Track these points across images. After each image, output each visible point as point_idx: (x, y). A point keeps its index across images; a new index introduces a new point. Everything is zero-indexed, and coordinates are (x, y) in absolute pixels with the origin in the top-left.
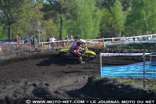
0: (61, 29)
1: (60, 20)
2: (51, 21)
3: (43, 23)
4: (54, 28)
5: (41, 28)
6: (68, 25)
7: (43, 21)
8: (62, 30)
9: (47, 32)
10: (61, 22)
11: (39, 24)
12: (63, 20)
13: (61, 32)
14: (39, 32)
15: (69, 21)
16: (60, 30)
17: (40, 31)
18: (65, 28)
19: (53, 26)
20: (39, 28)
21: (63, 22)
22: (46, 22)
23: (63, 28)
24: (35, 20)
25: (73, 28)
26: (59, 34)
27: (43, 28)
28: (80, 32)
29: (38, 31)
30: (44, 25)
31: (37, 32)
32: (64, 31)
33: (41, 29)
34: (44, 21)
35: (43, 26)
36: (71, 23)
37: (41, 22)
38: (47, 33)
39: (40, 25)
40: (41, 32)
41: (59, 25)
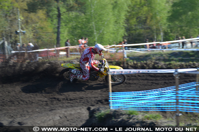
0: (58, 28)
1: (57, 13)
2: (41, 14)
3: (27, 17)
4: (46, 26)
5: (23, 26)
6: (70, 21)
7: (26, 14)
8: (61, 30)
9: (35, 32)
10: (59, 16)
11: (21, 18)
12: (61, 13)
13: (58, 33)
14: (20, 34)
15: (73, 14)
16: (56, 30)
17: (22, 31)
18: (66, 25)
19: (45, 23)
20: (20, 27)
21: (62, 16)
22: (32, 15)
23: (62, 26)
24: (12, 13)
25: (79, 26)
26: (55, 36)
27: (27, 27)
28: (92, 32)
29: (18, 31)
30: (29, 21)
31: (17, 33)
32: (64, 31)
33: (24, 28)
34: (28, 14)
35: (27, 22)
36: (77, 17)
37: (23, 16)
38: (34, 35)
39: (23, 20)
40: (24, 33)
41: (55, 21)
